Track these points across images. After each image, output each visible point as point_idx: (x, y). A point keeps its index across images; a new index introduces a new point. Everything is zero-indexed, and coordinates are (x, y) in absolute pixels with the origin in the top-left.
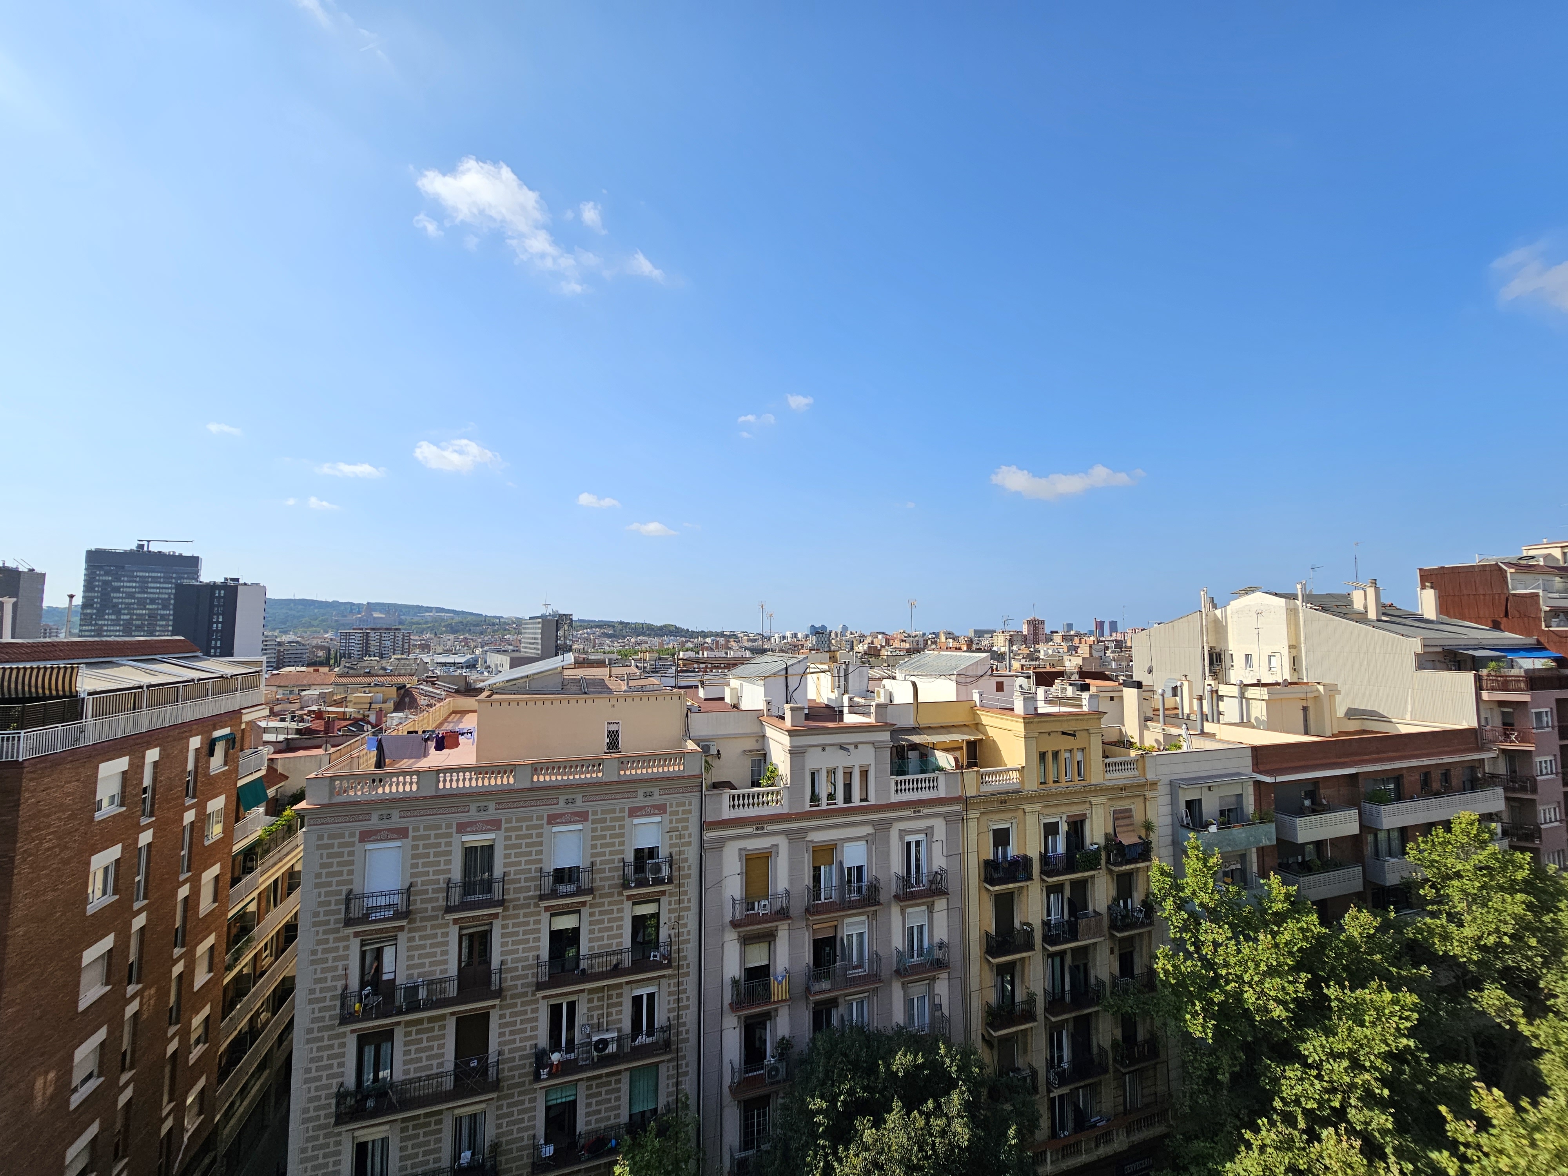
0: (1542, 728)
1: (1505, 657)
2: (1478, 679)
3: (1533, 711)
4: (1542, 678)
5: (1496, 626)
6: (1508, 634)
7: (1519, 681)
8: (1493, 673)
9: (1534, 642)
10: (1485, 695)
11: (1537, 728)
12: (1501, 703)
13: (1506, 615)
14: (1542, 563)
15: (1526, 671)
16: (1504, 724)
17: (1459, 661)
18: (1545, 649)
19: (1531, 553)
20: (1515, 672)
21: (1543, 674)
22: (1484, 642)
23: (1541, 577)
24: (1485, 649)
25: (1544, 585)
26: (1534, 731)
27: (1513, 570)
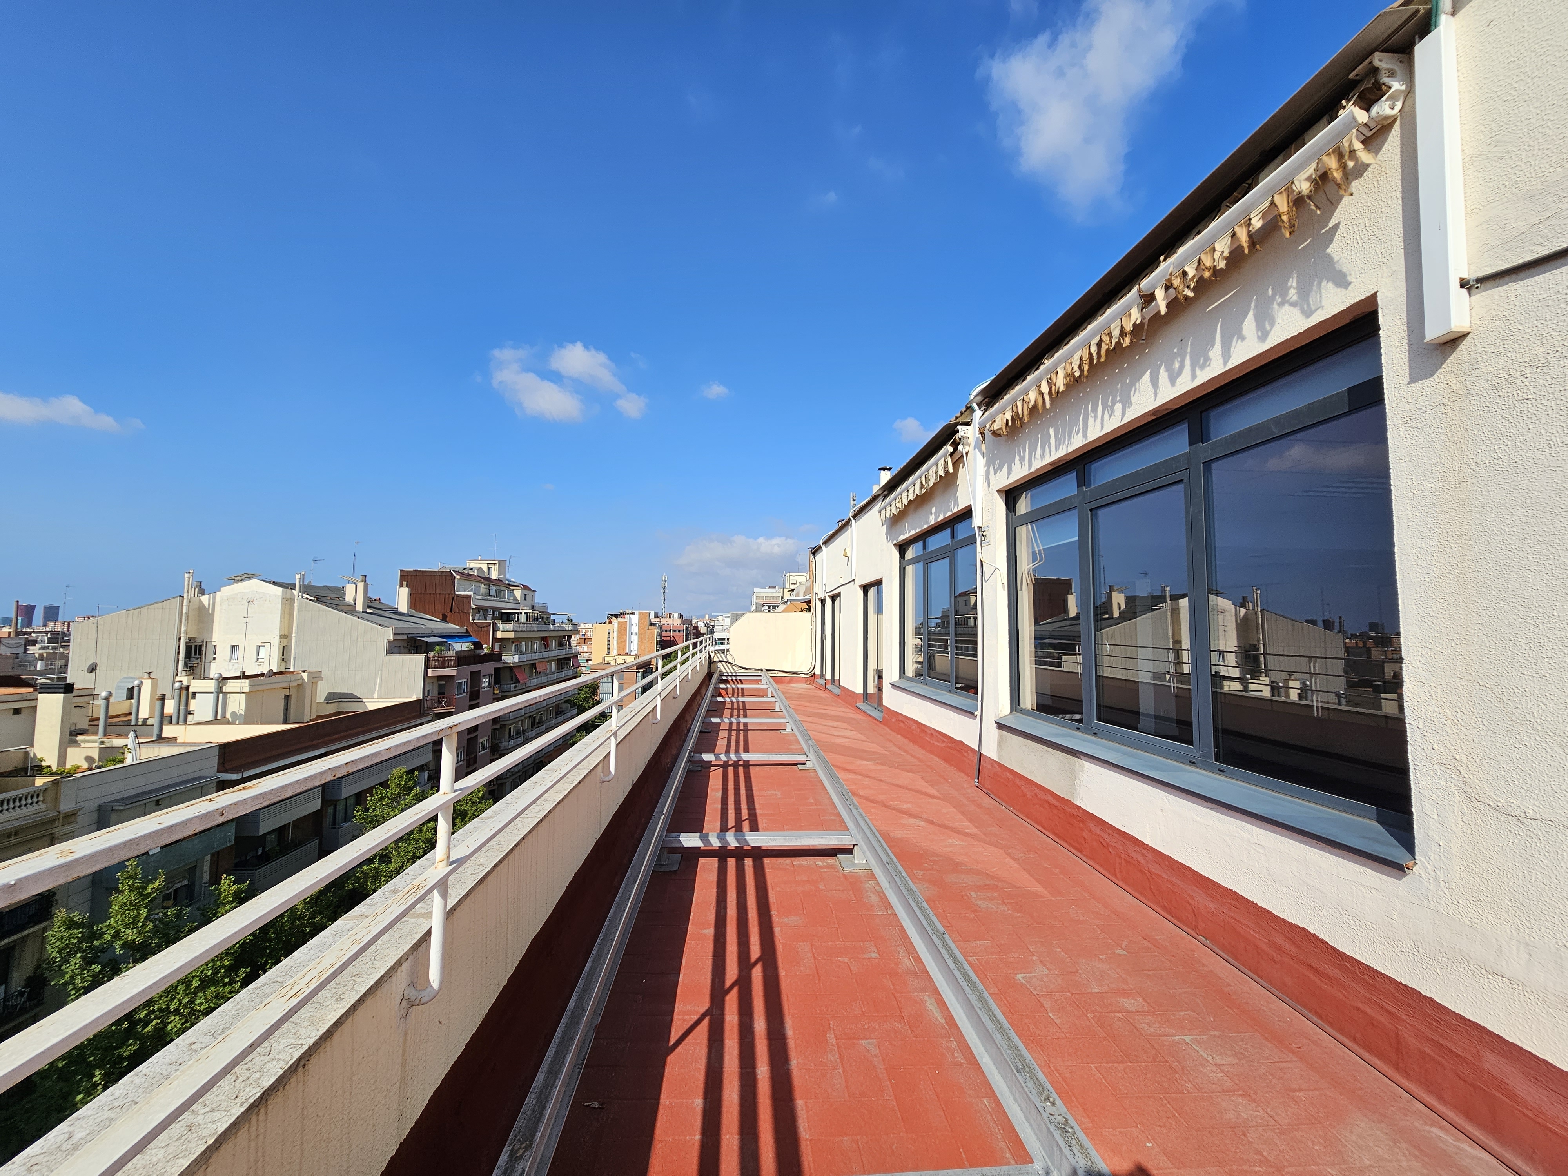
0: (461, 694)
1: (446, 642)
2: (427, 659)
3: (457, 682)
4: (465, 657)
5: (444, 619)
6: (451, 625)
7: (451, 660)
8: (437, 655)
9: (465, 631)
10: (430, 673)
11: (458, 695)
12: (439, 678)
13: (451, 611)
14: (476, 574)
15: (457, 652)
16: (439, 694)
17: (417, 647)
18: (470, 636)
19: (472, 566)
20: (450, 653)
21: (466, 654)
22: (435, 631)
23: (474, 583)
24: (434, 636)
25: (475, 590)
26: (456, 697)
27: (459, 577)
